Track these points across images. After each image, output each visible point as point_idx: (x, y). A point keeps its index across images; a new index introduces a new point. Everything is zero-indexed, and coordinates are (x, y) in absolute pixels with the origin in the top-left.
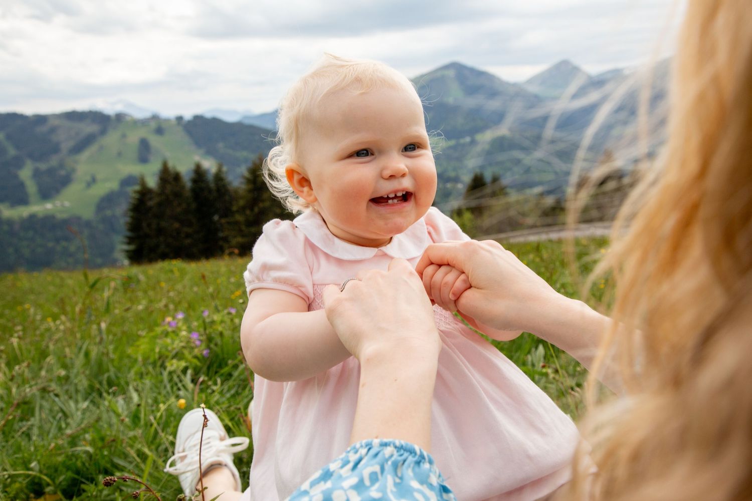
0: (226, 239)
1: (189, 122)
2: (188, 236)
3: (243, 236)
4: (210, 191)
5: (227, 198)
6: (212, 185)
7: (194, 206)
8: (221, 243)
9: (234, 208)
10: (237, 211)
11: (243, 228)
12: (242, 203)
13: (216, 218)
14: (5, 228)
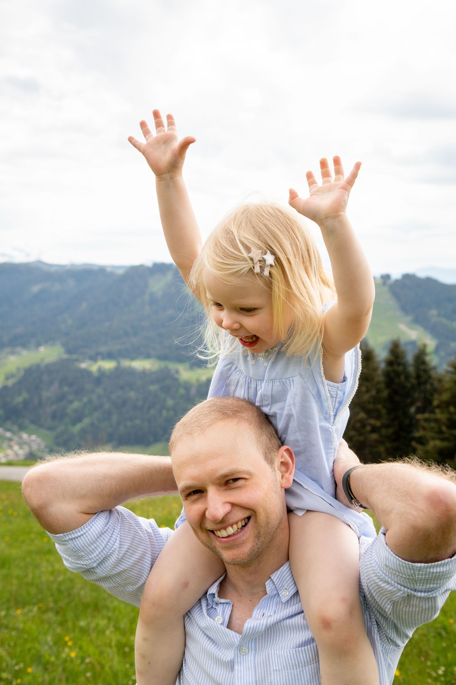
0: (422, 441)
1: (397, 281)
2: (374, 430)
3: (443, 440)
4: (407, 377)
5: (428, 387)
6: (411, 370)
7: (385, 393)
8: (414, 444)
9: (436, 403)
10: (438, 407)
11: (444, 428)
12: (446, 396)
13: (413, 410)
14: (182, 391)
